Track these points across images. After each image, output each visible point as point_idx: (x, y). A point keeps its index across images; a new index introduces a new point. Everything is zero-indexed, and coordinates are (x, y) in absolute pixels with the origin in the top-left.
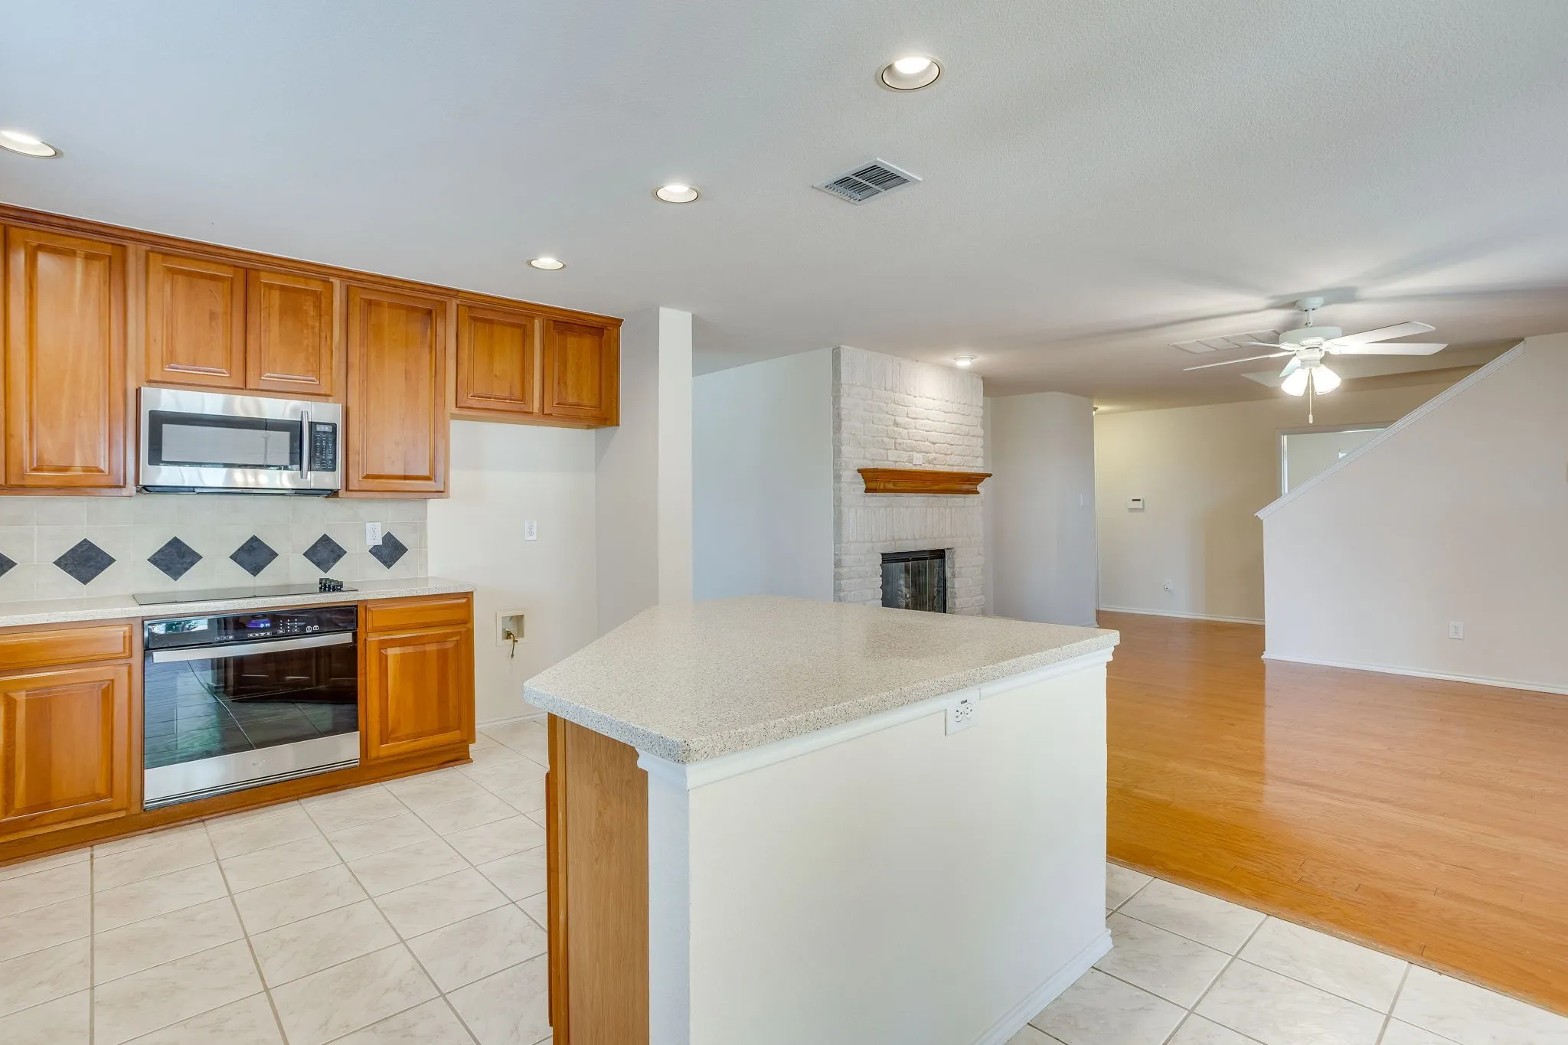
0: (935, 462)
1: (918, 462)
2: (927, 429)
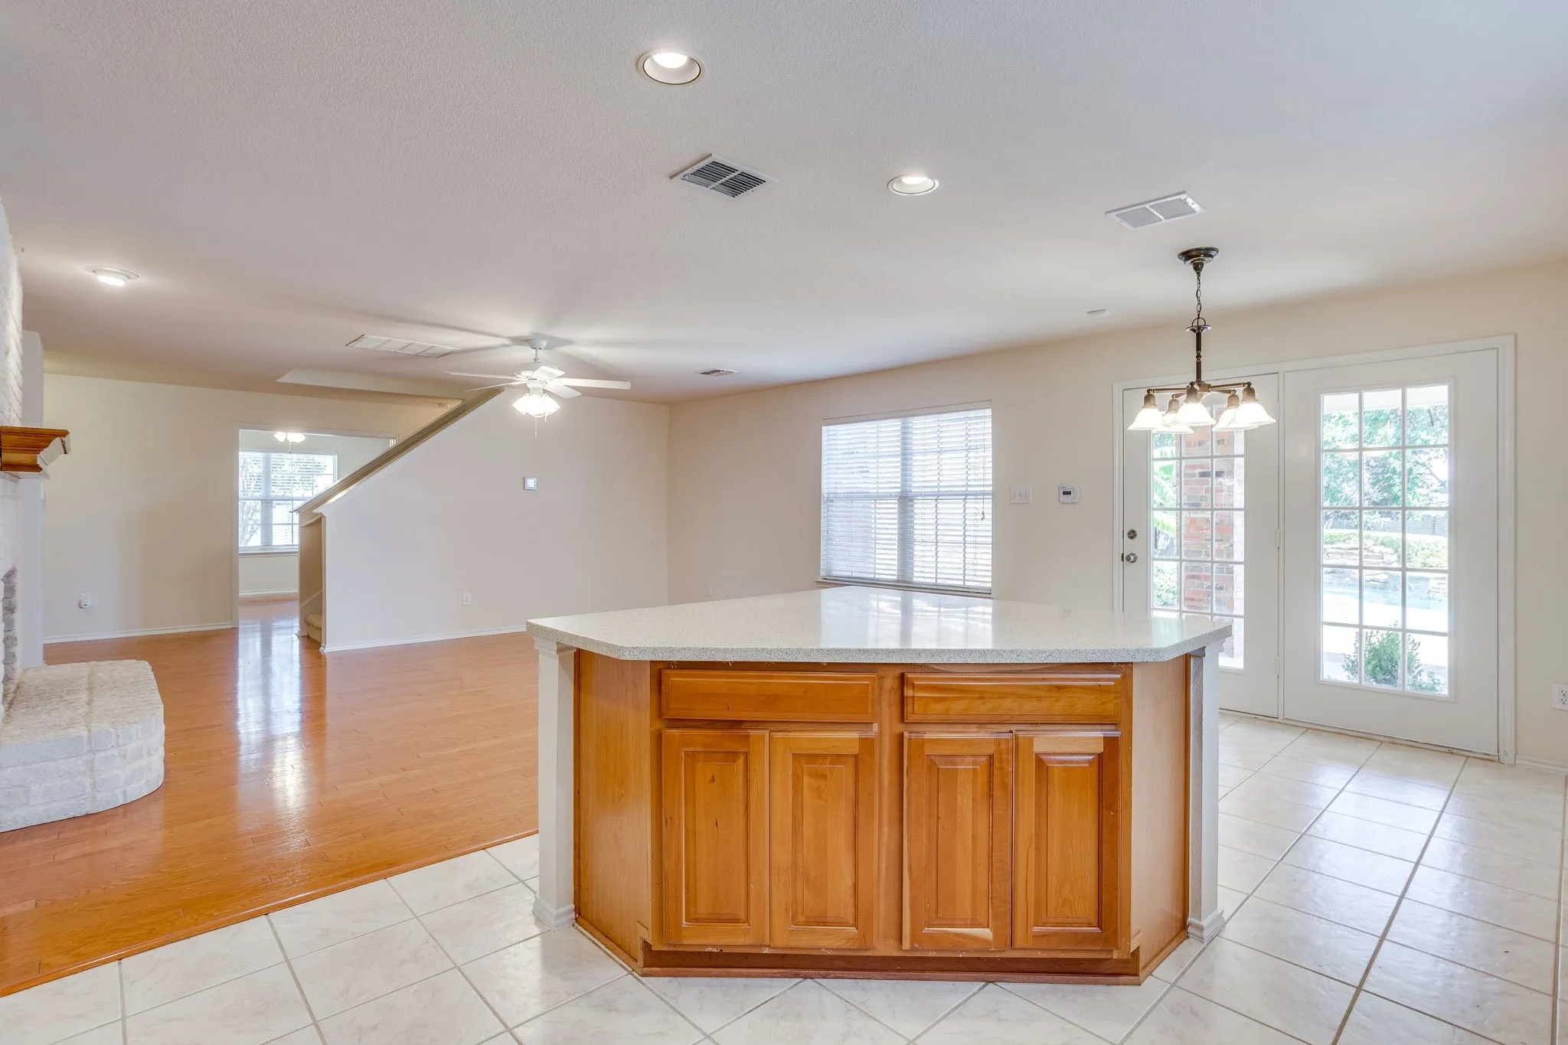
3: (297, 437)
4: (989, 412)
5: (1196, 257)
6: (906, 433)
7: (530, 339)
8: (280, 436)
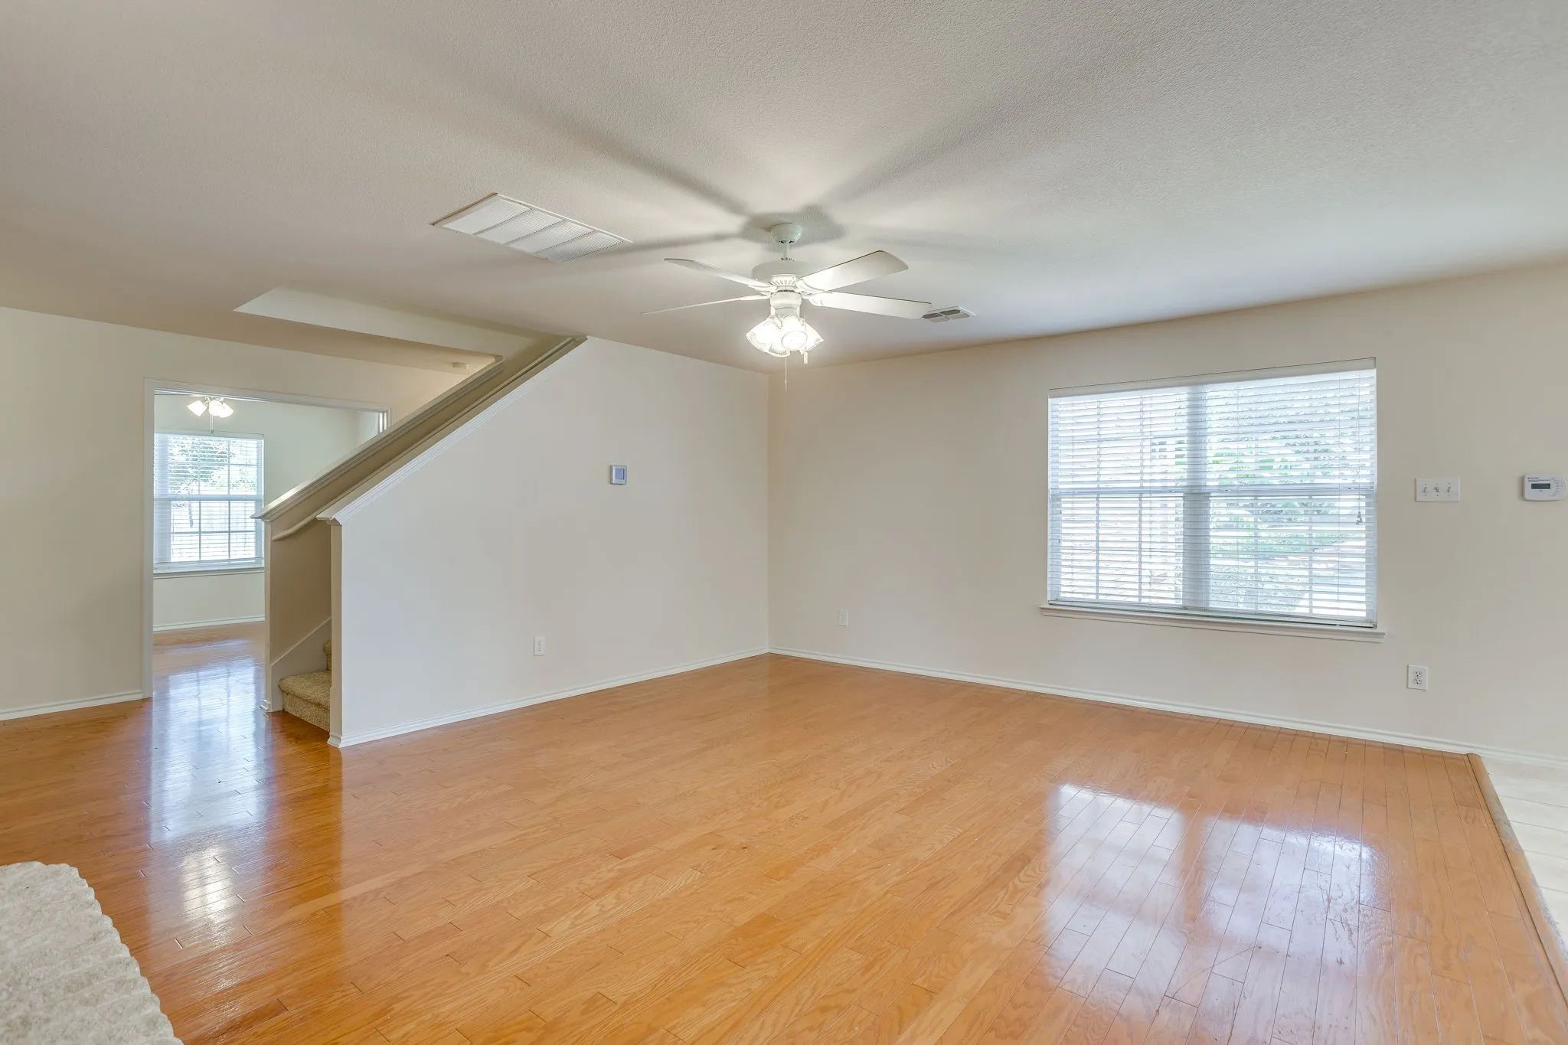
3: (221, 409)
4: (1373, 373)
6: (1197, 407)
7: (782, 224)
8: (197, 408)
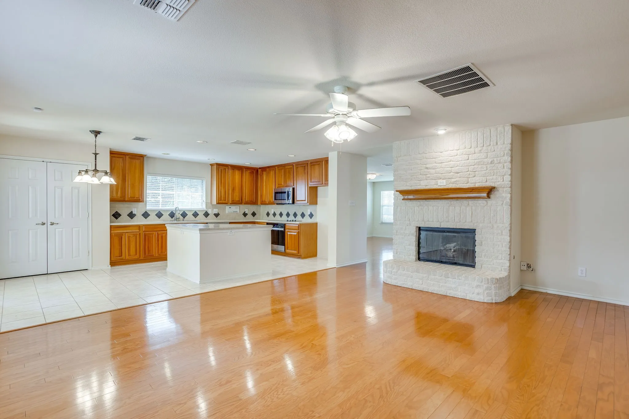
0: (458, 183)
1: (442, 184)
2: (451, 166)
5: (97, 133)
